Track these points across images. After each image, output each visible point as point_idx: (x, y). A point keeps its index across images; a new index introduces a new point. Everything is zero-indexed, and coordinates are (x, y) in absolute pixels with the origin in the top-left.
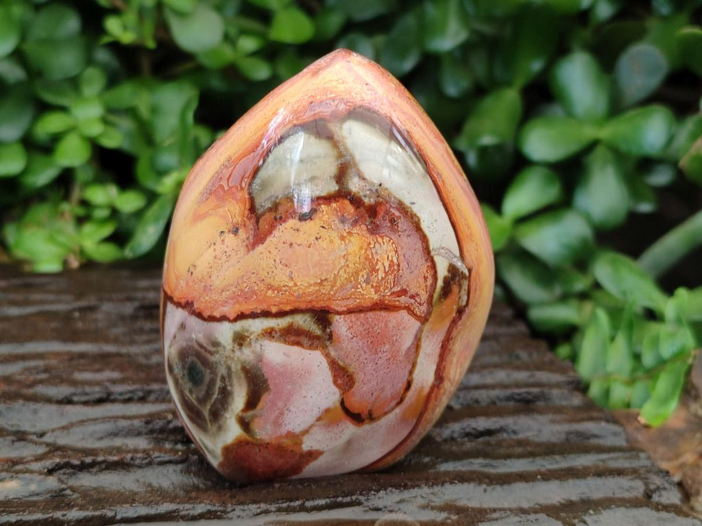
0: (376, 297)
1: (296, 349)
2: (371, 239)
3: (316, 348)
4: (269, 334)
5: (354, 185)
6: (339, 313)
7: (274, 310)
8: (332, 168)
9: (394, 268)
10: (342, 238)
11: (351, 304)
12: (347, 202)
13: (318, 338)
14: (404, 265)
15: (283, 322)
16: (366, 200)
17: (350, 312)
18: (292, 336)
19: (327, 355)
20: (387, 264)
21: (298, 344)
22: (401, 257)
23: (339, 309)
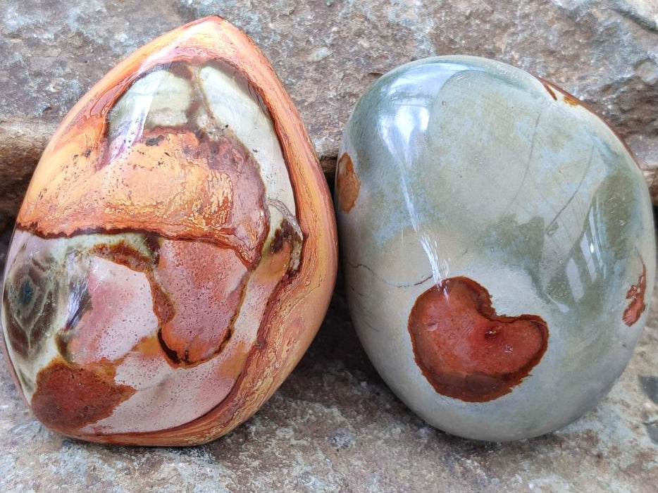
0: (206, 229)
1: (123, 267)
2: (209, 172)
3: (141, 270)
4: (100, 250)
5: (202, 121)
6: (168, 238)
7: (109, 227)
8: (184, 103)
9: (227, 205)
10: (183, 166)
11: (182, 230)
12: (193, 135)
13: (145, 259)
14: (237, 204)
15: (114, 240)
16: (211, 137)
17: (180, 238)
18: (122, 254)
19: (151, 279)
20: (221, 199)
21: (125, 263)
22: (236, 197)
23: (169, 233)
